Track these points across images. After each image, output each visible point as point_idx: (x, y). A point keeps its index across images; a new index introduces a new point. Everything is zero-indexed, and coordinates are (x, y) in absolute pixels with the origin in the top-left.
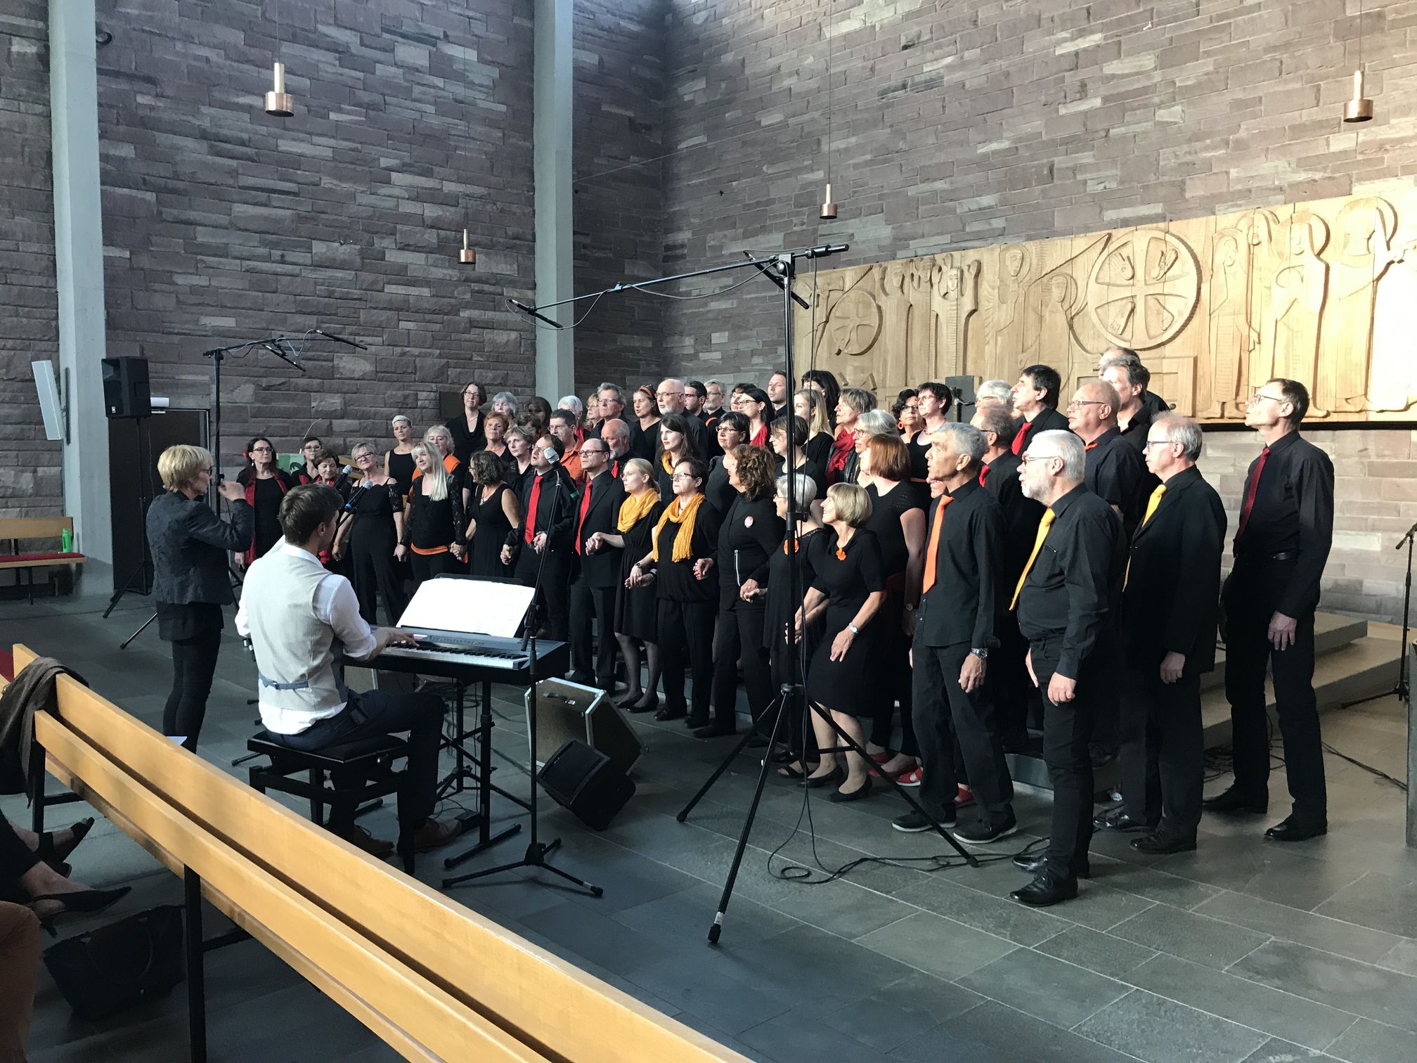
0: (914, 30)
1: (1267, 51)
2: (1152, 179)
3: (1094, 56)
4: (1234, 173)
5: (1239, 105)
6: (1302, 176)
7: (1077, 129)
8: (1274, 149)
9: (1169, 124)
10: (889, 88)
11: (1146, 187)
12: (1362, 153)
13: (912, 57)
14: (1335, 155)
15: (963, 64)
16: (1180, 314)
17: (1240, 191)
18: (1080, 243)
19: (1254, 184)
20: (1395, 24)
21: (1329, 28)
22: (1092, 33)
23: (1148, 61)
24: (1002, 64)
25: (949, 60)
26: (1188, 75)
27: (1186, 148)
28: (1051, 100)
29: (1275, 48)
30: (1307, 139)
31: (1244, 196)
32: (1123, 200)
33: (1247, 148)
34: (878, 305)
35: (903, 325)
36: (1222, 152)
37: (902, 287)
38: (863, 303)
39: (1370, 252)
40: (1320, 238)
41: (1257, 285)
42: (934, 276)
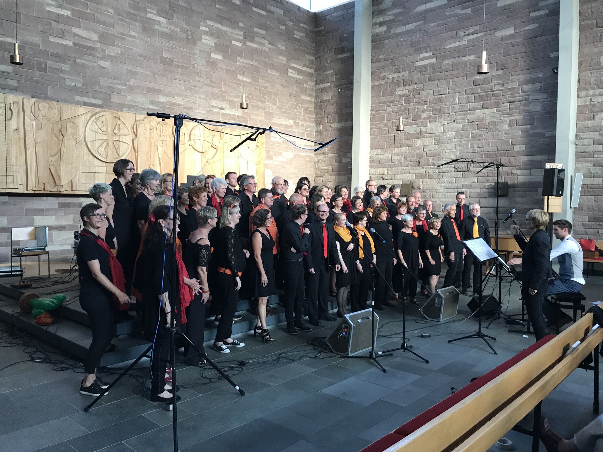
2: (97, 88)
3: (66, 20)
7: (59, 51)
9: (103, 68)
14: (160, 103)
16: (126, 150)
20: (176, 66)
21: (158, 57)
22: (66, 9)
23: (95, 37)
27: (110, 80)
28: (45, 31)
29: (141, 56)
30: (152, 94)
31: (132, 107)
32: (84, 93)
33: (133, 89)
36: (124, 87)
39: (184, 140)
40: (170, 132)
41: (152, 144)
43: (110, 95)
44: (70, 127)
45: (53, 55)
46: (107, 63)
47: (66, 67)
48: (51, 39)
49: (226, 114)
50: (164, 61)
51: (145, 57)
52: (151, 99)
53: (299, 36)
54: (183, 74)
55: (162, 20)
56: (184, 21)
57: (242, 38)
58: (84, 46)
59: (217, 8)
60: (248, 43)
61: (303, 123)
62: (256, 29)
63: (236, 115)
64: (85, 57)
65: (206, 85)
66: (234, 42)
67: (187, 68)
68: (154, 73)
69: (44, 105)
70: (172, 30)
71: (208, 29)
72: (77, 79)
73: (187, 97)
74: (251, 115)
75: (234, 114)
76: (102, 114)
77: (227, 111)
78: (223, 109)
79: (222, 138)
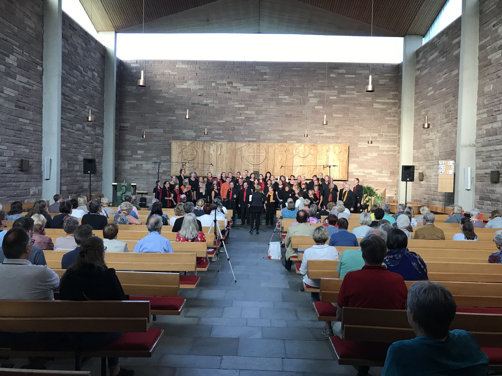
0: (202, 93)
1: (274, 116)
2: (254, 134)
3: (242, 109)
4: (268, 135)
5: (269, 124)
6: (280, 138)
7: (239, 122)
8: (275, 133)
9: (257, 125)
10: (195, 103)
11: (253, 135)
12: (288, 136)
13: (201, 98)
14: (285, 136)
15: (214, 103)
16: (263, 159)
17: (270, 139)
18: (244, 144)
19: (272, 138)
20: (294, 117)
21: (284, 115)
22: (242, 104)
23: (253, 113)
24: (223, 105)
25: (210, 101)
26: (261, 117)
27: (260, 129)
28: (234, 115)
29: (275, 116)
30: (280, 132)
31: (270, 140)
32: (248, 137)
33: (271, 132)
34: (196, 150)
35: (203, 155)
36: (266, 132)
37: (203, 147)
38: (192, 149)
39: (293, 153)
40: (285, 149)
41: (276, 156)
42: (211, 146)
43: (260, 136)
44: (239, 151)
45: (237, 124)
46: (259, 122)
47: (241, 128)
48: (236, 118)
49: (324, 136)
50: (287, 116)
51: (277, 116)
52: (280, 135)
53: (383, 82)
54: (298, 120)
55: (287, 97)
56: (299, 94)
57: (336, 94)
58: (249, 118)
59: (320, 83)
60: (341, 96)
61: (386, 134)
62: (347, 87)
63: (331, 136)
64: (249, 122)
65: (311, 123)
66: (330, 98)
67: (300, 117)
68: (281, 123)
69: (230, 144)
70: (292, 101)
71: (313, 95)
72: (246, 131)
73: (300, 131)
74: (342, 134)
75: (330, 135)
76: (252, 145)
77: (325, 135)
78: (322, 134)
79: (316, 149)
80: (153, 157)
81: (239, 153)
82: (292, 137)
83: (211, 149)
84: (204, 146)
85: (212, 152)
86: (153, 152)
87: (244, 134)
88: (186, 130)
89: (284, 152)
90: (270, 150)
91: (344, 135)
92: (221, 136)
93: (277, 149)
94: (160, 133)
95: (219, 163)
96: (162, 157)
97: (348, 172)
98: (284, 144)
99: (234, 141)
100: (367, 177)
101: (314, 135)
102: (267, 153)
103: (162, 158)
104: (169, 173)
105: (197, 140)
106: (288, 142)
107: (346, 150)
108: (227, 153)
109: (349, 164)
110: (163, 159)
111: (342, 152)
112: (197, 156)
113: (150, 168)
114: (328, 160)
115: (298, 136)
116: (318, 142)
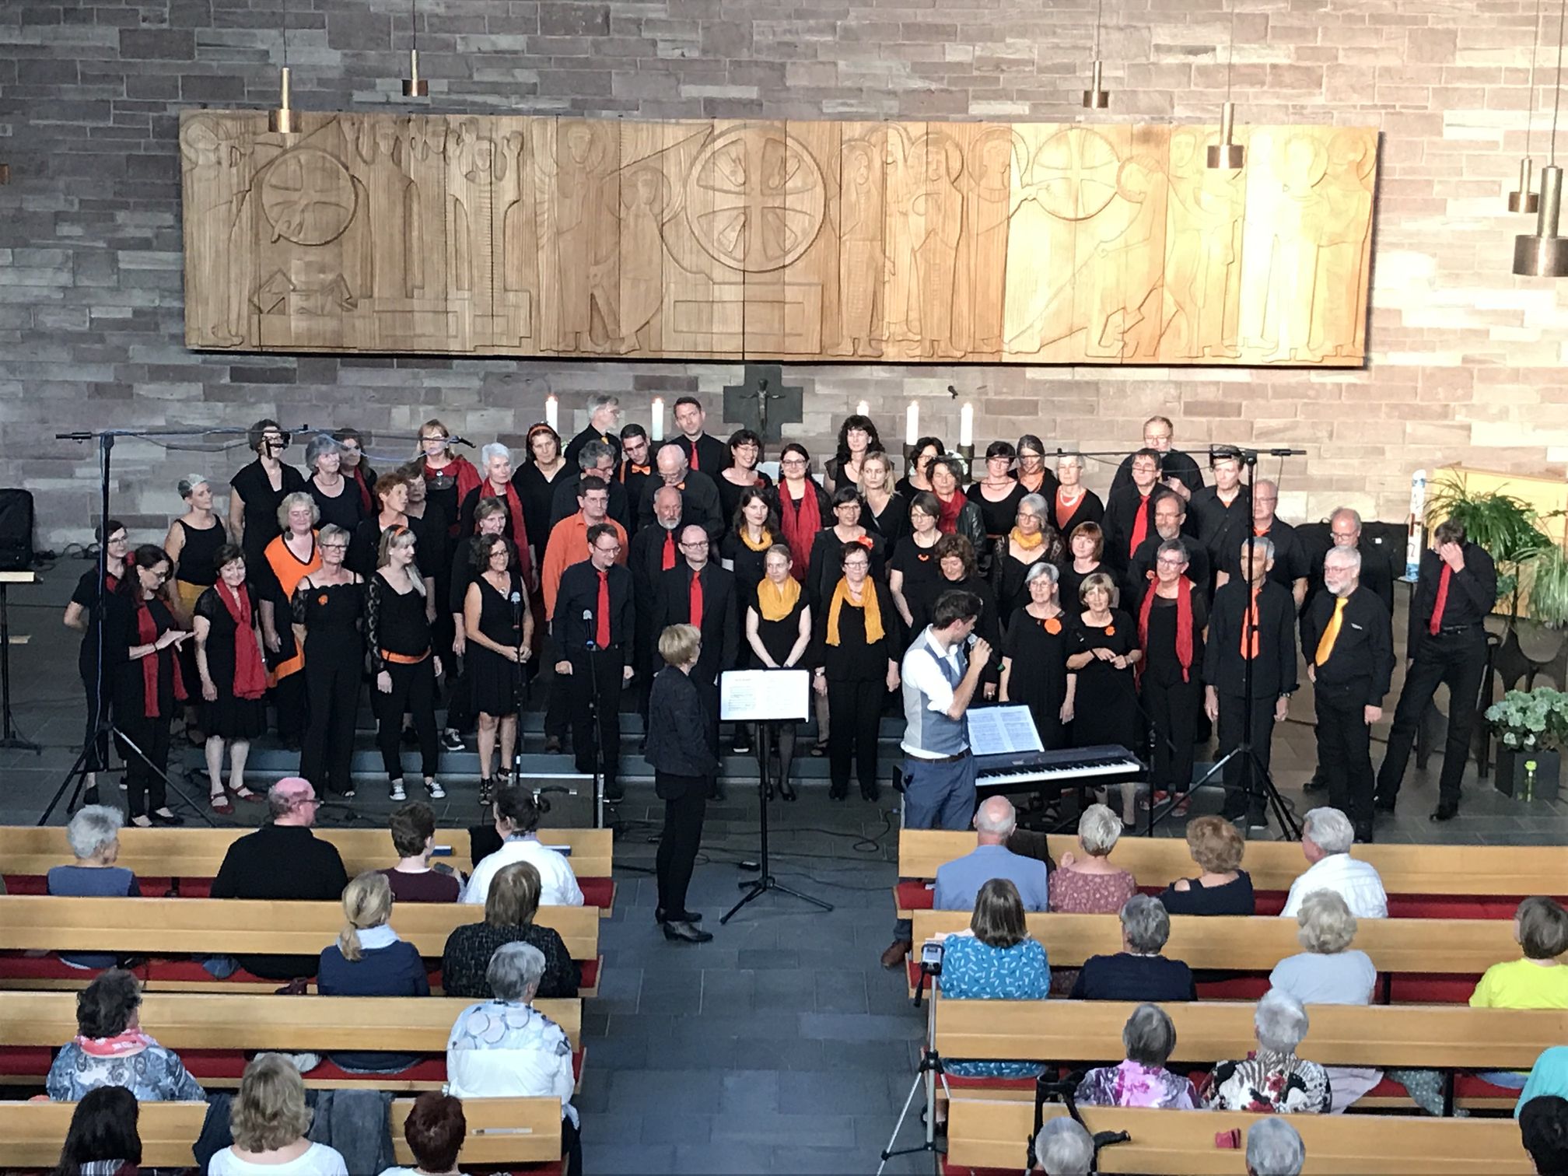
2: (745, 56)
4: (842, 64)
6: (918, 84)
8: (887, 47)
11: (738, 64)
12: (978, 69)
14: (951, 66)
16: (805, 233)
17: (850, 89)
18: (673, 133)
19: (867, 84)
27: (785, 24)
30: (921, 42)
31: (854, 96)
32: (706, 75)
33: (857, 39)
34: (353, 177)
35: (399, 210)
36: (828, 38)
37: (396, 157)
38: (324, 169)
39: (1006, 187)
40: (956, 165)
41: (892, 208)
42: (451, 147)
43: (783, 65)
44: (646, 183)
47: (658, 11)
49: (1218, 67)
52: (919, 59)
63: (1262, 66)
69: (579, 133)
72: (687, 37)
73: (1054, 33)
74: (1341, 53)
75: (1255, 60)
76: (732, 137)
77: (1222, 57)
78: (1206, 50)
79: (1162, 164)
80: (59, 217)
81: (643, 192)
82: (1002, 77)
83: (454, 163)
84: (405, 146)
85: (457, 186)
86: (61, 183)
87: (678, 52)
88: (274, 32)
89: (944, 185)
90: (856, 173)
91: (1355, 60)
92: (517, 72)
93: (901, 163)
94: (97, 49)
95: (513, 258)
96: (121, 216)
97: (1369, 311)
98: (945, 127)
99: (609, 104)
100: (1493, 336)
101: (1152, 59)
102: (833, 187)
103: (118, 228)
104: (175, 328)
105: (358, 96)
106: (976, 109)
107: (1360, 165)
108: (563, 192)
109: (1379, 257)
110: (131, 232)
111: (1336, 177)
112: (360, 214)
113: (45, 292)
114: (1238, 233)
115: (1041, 70)
116: (1180, 112)
